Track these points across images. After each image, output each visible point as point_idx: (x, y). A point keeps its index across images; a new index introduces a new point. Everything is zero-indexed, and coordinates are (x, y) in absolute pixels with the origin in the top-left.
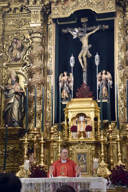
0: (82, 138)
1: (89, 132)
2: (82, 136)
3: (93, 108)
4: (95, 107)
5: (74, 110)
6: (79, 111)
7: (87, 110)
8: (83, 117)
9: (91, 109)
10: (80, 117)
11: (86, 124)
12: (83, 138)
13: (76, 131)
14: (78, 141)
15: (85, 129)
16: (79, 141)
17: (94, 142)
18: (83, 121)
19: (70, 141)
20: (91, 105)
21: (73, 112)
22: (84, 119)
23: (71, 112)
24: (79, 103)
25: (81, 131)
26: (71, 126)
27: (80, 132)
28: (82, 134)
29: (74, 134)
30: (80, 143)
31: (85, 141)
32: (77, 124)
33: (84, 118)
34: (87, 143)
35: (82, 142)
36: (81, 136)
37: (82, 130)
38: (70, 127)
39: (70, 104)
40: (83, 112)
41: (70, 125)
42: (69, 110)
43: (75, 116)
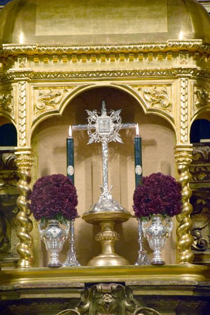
0: (108, 260)
1: (158, 218)
2: (109, 249)
3: (185, 51)
4: (199, 42)
5: (52, 67)
6: (87, 75)
7: (144, 64)
8: (116, 115)
9: (177, 63)
10: (92, 115)
11: (138, 162)
12: (115, 263)
13: (71, 214)
14: (80, 281)
15: (131, 202)
16: (88, 285)
17: (196, 288)
18: (111, 145)
19: (23, 281)
20: (172, 31)
21: (47, 77)
22: (122, 132)
23: (35, 77)
24: (85, 16)
25: (98, 210)
26: (29, 180)
27: (96, 223)
28: (109, 233)
29: (54, 231)
30: (94, 300)
31: (130, 280)
32: (71, 162)
33: (120, 126)
34: (145, 298)
35: (113, 292)
36: (98, 250)
37: (108, 205)
38: (23, 185)
39: (18, 24)
40: (117, 84)
41: (23, 171)
42: (16, 67)
43: (59, 106)
